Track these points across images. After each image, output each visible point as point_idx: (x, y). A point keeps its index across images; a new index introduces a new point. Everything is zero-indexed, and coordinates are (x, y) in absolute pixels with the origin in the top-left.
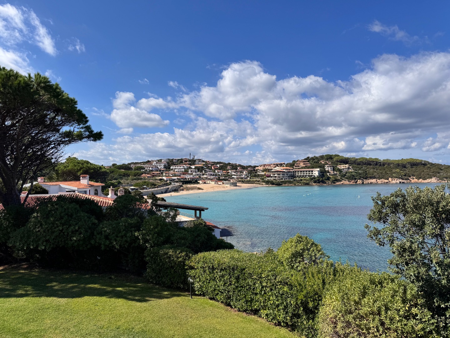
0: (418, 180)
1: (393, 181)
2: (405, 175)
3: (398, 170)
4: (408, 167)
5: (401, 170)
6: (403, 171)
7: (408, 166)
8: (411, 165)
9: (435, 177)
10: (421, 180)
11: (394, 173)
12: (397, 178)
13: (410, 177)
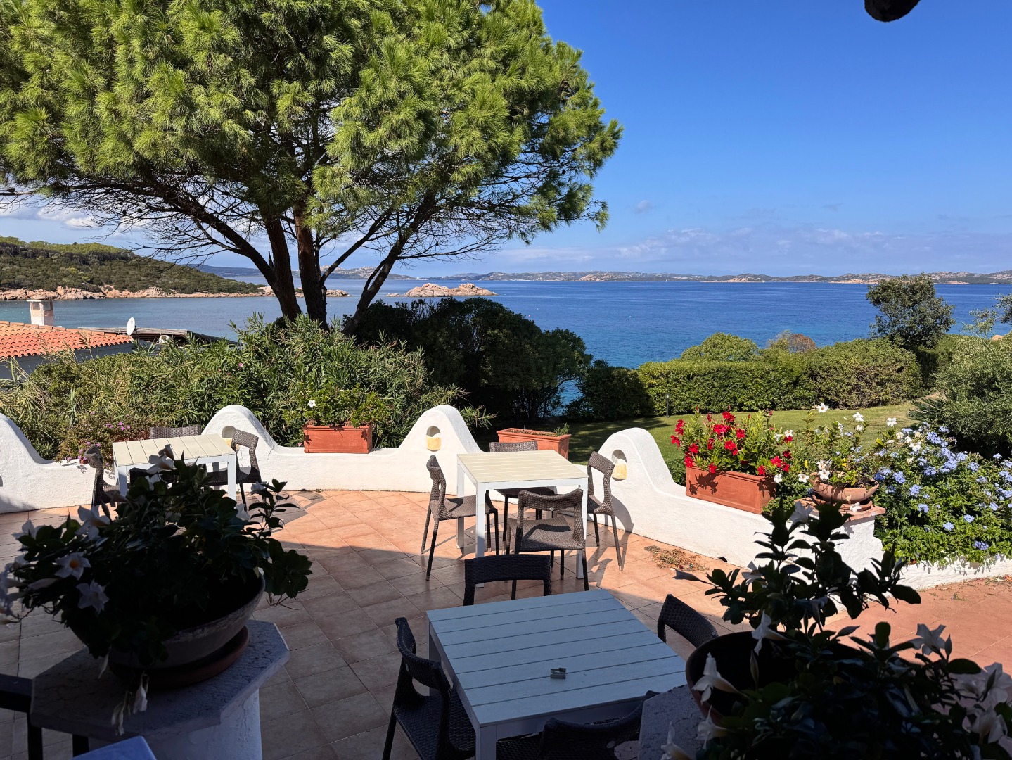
0: (121, 291)
1: (68, 294)
2: (91, 282)
3: (72, 269)
4: (93, 263)
5: (79, 269)
6: (83, 271)
7: (93, 260)
8: (98, 258)
9: (153, 285)
10: (126, 293)
11: (65, 275)
12: (74, 286)
13: (102, 284)
